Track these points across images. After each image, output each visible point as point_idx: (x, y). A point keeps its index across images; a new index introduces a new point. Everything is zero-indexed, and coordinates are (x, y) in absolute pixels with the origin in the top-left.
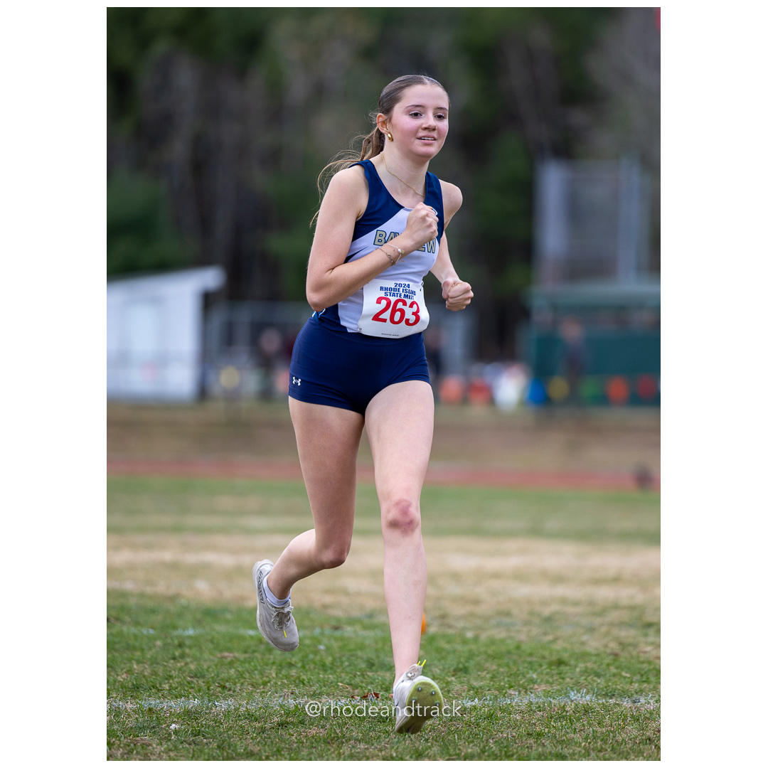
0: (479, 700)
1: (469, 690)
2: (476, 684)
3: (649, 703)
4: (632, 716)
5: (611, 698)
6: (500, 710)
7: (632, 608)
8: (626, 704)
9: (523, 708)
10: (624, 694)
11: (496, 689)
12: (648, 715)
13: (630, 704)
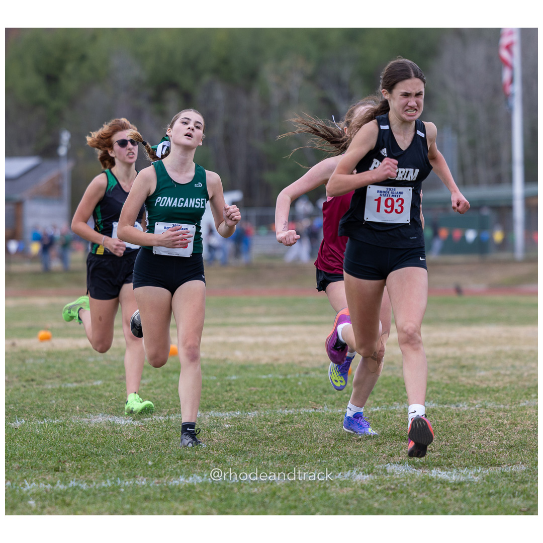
0: (380, 407)
1: (374, 403)
2: (378, 400)
3: (464, 407)
4: (456, 414)
5: (445, 405)
6: (390, 412)
7: (455, 358)
8: (453, 407)
9: (402, 411)
10: (451, 402)
11: (388, 402)
12: (464, 413)
13: (455, 408)
